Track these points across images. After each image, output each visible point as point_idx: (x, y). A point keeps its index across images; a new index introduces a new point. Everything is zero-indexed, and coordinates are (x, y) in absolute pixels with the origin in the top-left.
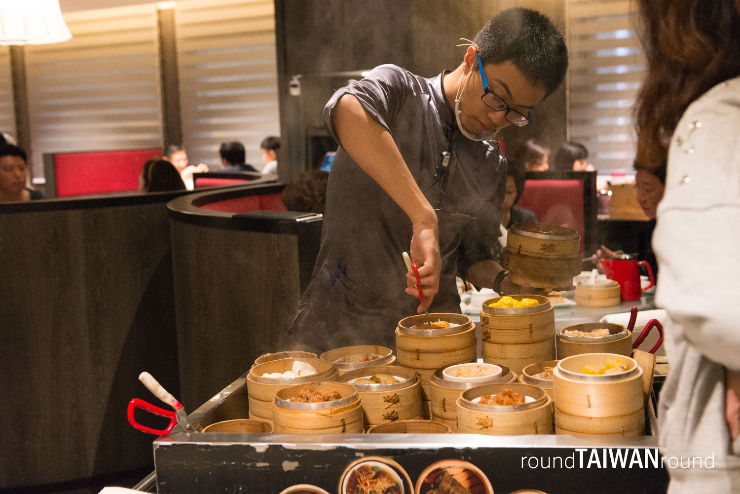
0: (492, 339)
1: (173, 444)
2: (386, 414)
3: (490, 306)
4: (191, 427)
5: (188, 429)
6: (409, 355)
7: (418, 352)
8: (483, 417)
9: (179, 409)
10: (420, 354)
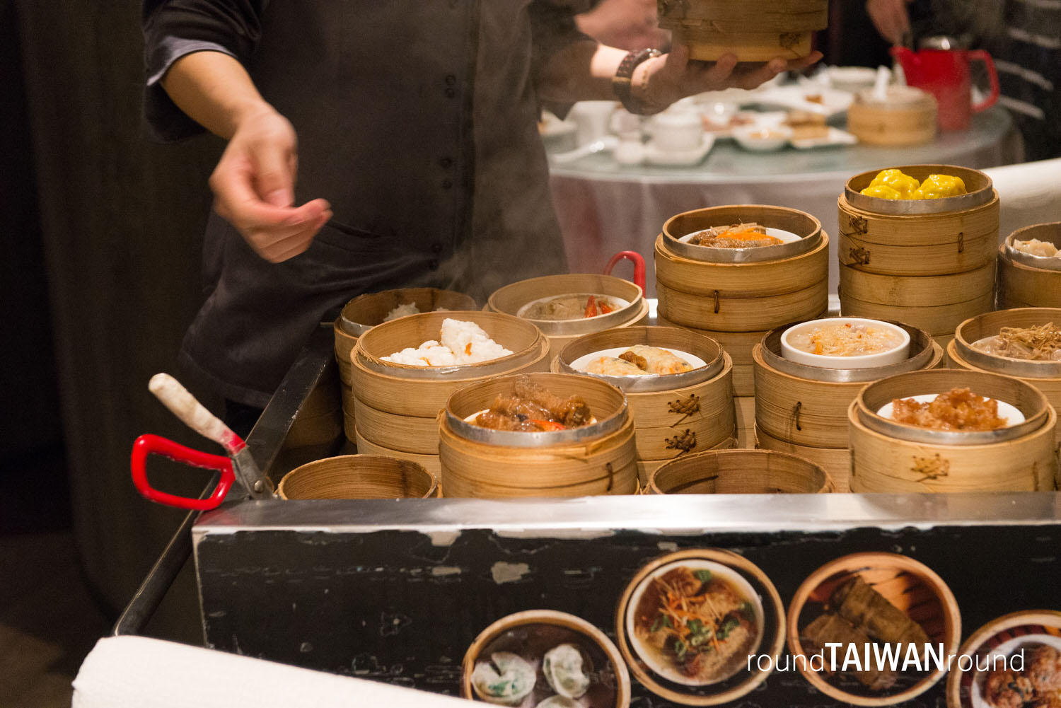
0: (874, 264)
1: (239, 533)
2: (671, 438)
3: (863, 193)
4: (263, 485)
5: (258, 492)
6: (694, 303)
7: (716, 295)
8: (927, 456)
9: (238, 450)
10: (720, 300)
